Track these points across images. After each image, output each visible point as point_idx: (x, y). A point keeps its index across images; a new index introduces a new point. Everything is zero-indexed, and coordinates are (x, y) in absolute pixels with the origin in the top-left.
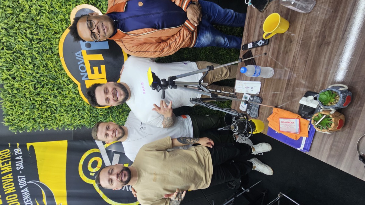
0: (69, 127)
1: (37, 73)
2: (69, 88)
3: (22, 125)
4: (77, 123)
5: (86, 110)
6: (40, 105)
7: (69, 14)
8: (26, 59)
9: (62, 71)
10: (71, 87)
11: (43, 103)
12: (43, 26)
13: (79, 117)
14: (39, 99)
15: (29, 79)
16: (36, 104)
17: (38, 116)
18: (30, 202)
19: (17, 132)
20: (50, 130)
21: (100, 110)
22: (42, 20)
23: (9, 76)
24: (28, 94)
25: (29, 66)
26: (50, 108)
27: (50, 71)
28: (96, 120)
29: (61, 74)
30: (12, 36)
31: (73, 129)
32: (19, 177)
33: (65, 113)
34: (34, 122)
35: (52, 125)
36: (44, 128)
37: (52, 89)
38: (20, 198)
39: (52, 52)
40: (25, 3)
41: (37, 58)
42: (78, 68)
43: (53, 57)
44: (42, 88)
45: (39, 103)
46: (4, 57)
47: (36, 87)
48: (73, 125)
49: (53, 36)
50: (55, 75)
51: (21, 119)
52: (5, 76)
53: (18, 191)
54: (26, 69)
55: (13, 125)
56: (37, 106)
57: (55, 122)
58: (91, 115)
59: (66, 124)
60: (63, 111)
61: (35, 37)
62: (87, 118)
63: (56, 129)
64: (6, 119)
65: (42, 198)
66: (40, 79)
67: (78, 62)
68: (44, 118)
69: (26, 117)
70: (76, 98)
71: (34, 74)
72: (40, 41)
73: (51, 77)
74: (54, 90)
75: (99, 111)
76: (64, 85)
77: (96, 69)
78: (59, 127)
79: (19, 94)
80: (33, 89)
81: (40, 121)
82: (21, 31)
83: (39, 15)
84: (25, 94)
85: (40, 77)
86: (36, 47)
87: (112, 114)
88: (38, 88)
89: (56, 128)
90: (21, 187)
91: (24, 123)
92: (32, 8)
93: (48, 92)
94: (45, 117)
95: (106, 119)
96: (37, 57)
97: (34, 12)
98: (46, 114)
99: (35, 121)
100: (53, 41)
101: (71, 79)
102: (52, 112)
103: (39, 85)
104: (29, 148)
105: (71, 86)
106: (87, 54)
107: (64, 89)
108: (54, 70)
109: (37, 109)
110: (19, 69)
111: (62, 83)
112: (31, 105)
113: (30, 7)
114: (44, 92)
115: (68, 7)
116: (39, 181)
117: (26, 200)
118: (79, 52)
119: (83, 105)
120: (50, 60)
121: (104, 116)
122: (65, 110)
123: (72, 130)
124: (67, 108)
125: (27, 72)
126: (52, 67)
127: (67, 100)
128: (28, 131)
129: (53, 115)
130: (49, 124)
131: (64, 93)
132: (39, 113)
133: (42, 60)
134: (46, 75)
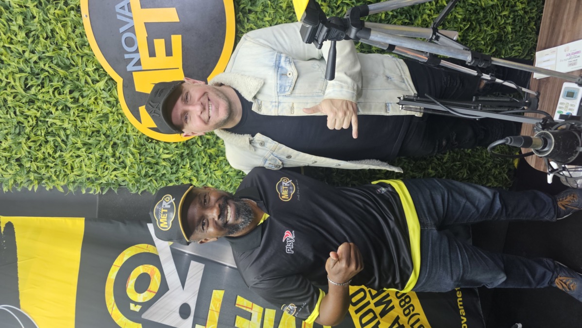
0: (90, 186)
1: (33, 52)
2: (96, 91)
4: (108, 177)
5: (132, 145)
6: (33, 127)
8: (14, 19)
9: (83, 49)
10: (102, 89)
11: (40, 123)
13: (114, 163)
14: (32, 112)
15: (16, 65)
16: (26, 124)
17: (27, 154)
20: (50, 189)
21: (164, 149)
24: (12, 99)
25: (18, 36)
26: (54, 136)
27: (60, 47)
28: (153, 173)
29: (82, 57)
31: (99, 191)
33: (83, 150)
34: (17, 167)
35: (54, 178)
36: (39, 183)
37: (62, 90)
39: (66, 4)
41: (35, 17)
42: (121, 41)
43: (67, 15)
44: (39, 88)
45: (31, 122)
47: (28, 84)
48: (101, 181)
50: (68, 58)
54: (11, 43)
56: (28, 130)
57: (62, 171)
59: (84, 178)
60: (79, 145)
62: (131, 167)
63: (61, 190)
66: (37, 66)
67: (121, 27)
68: (39, 160)
69: (4, 154)
70: (110, 115)
71: (27, 55)
73: (60, 63)
74: (65, 92)
75: (161, 150)
76: (86, 82)
77: (160, 44)
78: (68, 184)
80: (22, 87)
81: (30, 167)
84: (5, 101)
85: (38, 61)
87: (193, 161)
88: (32, 86)
93: (53, 97)
94: (42, 157)
95: (177, 171)
96: (35, 14)
98: (43, 149)
99: (21, 165)
101: (102, 68)
102: (57, 147)
103: (35, 80)
104: (5, 228)
105: (101, 85)
106: (142, 8)
107: (85, 91)
108: (68, 44)
109: (26, 136)
111: (83, 76)
112: (16, 127)
114: (43, 97)
116: (20, 308)
118: (124, 3)
119: (124, 132)
120: (61, 22)
121: (172, 165)
122: (84, 144)
123: (97, 193)
124: (89, 139)
125: (13, 49)
126: (64, 38)
127: (91, 120)
128: (5, 189)
129: (58, 153)
130: (48, 175)
131: (86, 102)
132: (30, 147)
133: (45, 21)
134: (51, 58)
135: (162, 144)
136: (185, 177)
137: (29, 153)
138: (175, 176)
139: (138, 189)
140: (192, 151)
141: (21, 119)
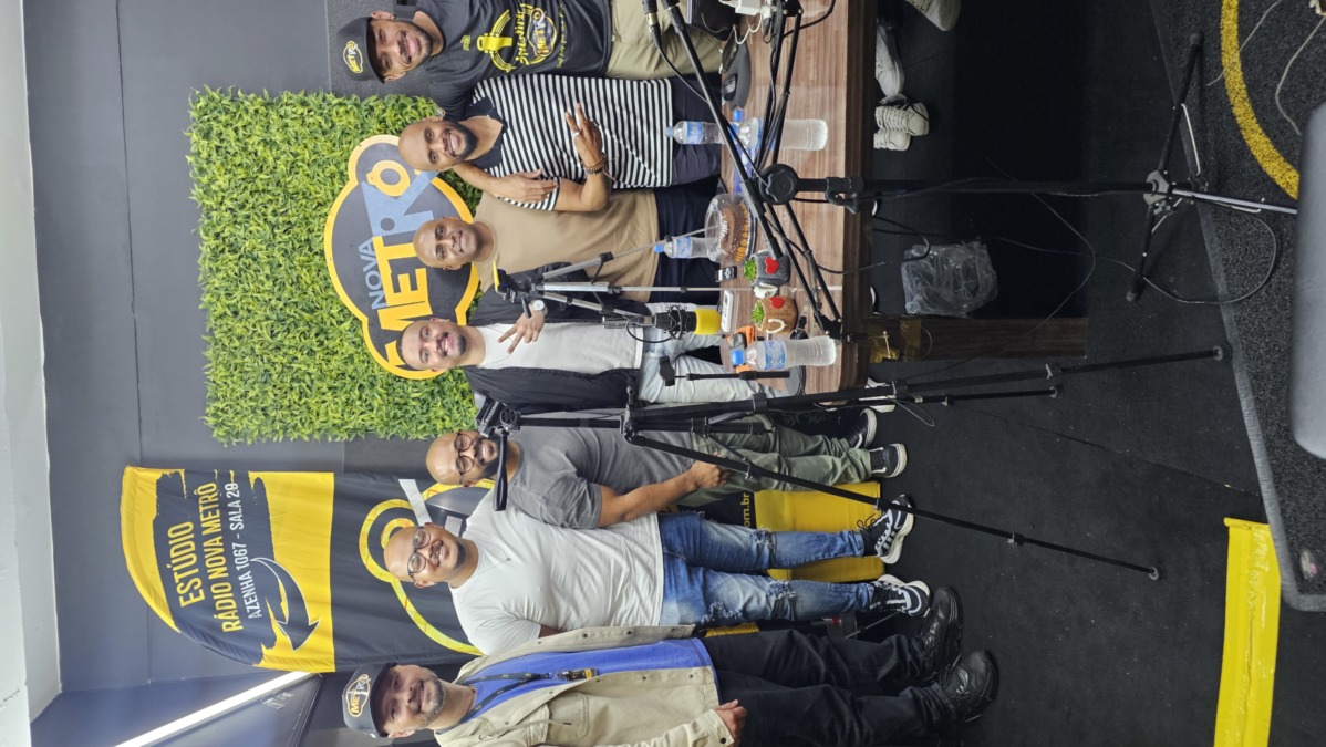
0: (336, 432)
1: (279, 299)
2: (341, 332)
3: (238, 424)
4: (355, 421)
5: (379, 386)
6: (279, 374)
7: (347, 160)
9: (328, 291)
11: (286, 369)
12: (297, 193)
14: (279, 359)
15: (263, 313)
16: (273, 372)
17: (273, 402)
18: (254, 604)
19: (229, 443)
21: (413, 387)
22: (295, 182)
23: (227, 310)
24: (259, 347)
25: (266, 285)
26: (300, 382)
27: (305, 291)
28: (402, 414)
29: (327, 299)
30: (240, 224)
31: (345, 437)
32: (234, 545)
33: (329, 394)
34: (263, 417)
35: (300, 425)
36: (283, 433)
37: (307, 334)
38: (237, 591)
39: (310, 250)
40: (268, 152)
41: (280, 266)
42: (365, 280)
43: (311, 260)
44: (286, 334)
45: (279, 368)
46: (223, 268)
47: (274, 331)
48: (346, 427)
49: (314, 213)
50: (313, 302)
51: (239, 408)
52: (220, 310)
53: (233, 575)
54: (259, 293)
55: (223, 424)
56: (275, 377)
57: (307, 419)
58: (391, 399)
59: (330, 424)
60: (325, 389)
61: (281, 219)
62: (380, 408)
63: (306, 439)
64: (210, 410)
65: (281, 601)
66: (283, 312)
67: (365, 267)
68: (284, 408)
69: (250, 404)
70: (355, 356)
71: (273, 302)
72: (289, 226)
73: (305, 307)
74: (311, 337)
75: (410, 389)
76: (332, 324)
77: (404, 279)
78: (313, 432)
79: (243, 349)
80: (269, 335)
81: (275, 416)
82: (257, 211)
83: (291, 172)
84: (253, 349)
85: (284, 307)
86: (280, 240)
87: (444, 399)
88: (278, 333)
89: (308, 435)
90: (238, 568)
91: (245, 421)
92: (278, 162)
93: (299, 342)
94: (288, 405)
96: (281, 262)
97: (282, 168)
98: (289, 396)
100: (315, 224)
103: (281, 326)
104: (255, 484)
105: (346, 325)
106: (385, 245)
107: (330, 333)
108: (313, 289)
109: (273, 384)
110: (247, 292)
111: (328, 319)
112: (263, 375)
113: (276, 159)
114: (289, 343)
115: (345, 146)
116: (273, 559)
117: (248, 600)
118: (367, 243)
119: (370, 373)
120: (305, 268)
121: (422, 404)
122: (330, 388)
123: (344, 440)
124: (334, 383)
125: (261, 299)
126: (309, 282)
127: (336, 363)
128: (249, 442)
129: (303, 400)
130: (293, 424)
131: (330, 344)
132: (276, 395)
133: (290, 268)
134: (296, 303)
135: (410, 382)
136: (437, 418)
137: (275, 401)
138: (424, 418)
139: (387, 433)
140: (443, 387)
141: (268, 367)
